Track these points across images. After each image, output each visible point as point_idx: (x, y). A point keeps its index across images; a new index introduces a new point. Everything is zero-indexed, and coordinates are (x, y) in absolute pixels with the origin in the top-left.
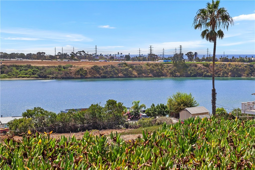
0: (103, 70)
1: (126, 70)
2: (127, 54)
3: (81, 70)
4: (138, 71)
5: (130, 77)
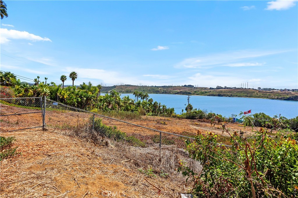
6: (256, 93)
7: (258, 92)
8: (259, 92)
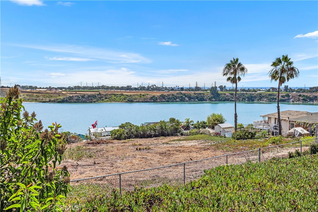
0: (167, 97)
1: (181, 97)
2: (182, 87)
3: (153, 97)
4: (188, 97)
5: (184, 101)
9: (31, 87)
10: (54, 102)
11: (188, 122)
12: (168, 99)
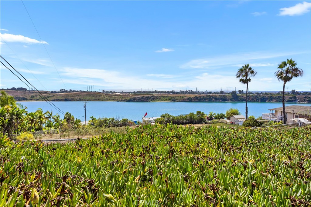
0: (199, 98)
1: (210, 98)
2: (210, 91)
3: (189, 98)
4: (215, 98)
5: (211, 101)
6: (103, 96)
7: (104, 95)
8: (106, 95)
9: (111, 92)
10: (124, 101)
11: (211, 115)
12: (200, 99)
